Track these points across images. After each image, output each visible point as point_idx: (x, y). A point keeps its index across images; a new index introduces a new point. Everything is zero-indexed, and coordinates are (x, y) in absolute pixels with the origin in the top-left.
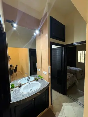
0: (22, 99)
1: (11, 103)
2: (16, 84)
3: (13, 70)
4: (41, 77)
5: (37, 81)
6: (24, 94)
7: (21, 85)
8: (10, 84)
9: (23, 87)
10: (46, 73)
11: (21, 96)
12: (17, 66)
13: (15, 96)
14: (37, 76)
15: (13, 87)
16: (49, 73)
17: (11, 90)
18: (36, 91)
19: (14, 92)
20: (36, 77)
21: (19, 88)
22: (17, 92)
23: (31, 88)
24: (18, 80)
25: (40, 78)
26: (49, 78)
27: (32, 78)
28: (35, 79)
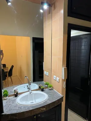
0: (19, 112)
1: (3, 115)
2: (10, 91)
3: (7, 72)
4: (50, 85)
5: (42, 90)
6: (22, 107)
7: (17, 93)
8: (2, 90)
9: (20, 97)
10: (58, 79)
11: (17, 108)
12: (13, 66)
13: (8, 107)
14: (43, 84)
15: (6, 95)
16: (63, 78)
17: (3, 99)
18: (39, 105)
19: (7, 102)
20: (41, 85)
21: (15, 98)
22: (12, 102)
23: (32, 100)
24: (14, 87)
25: (48, 87)
26: (63, 88)
27: (35, 86)
28: (40, 87)
